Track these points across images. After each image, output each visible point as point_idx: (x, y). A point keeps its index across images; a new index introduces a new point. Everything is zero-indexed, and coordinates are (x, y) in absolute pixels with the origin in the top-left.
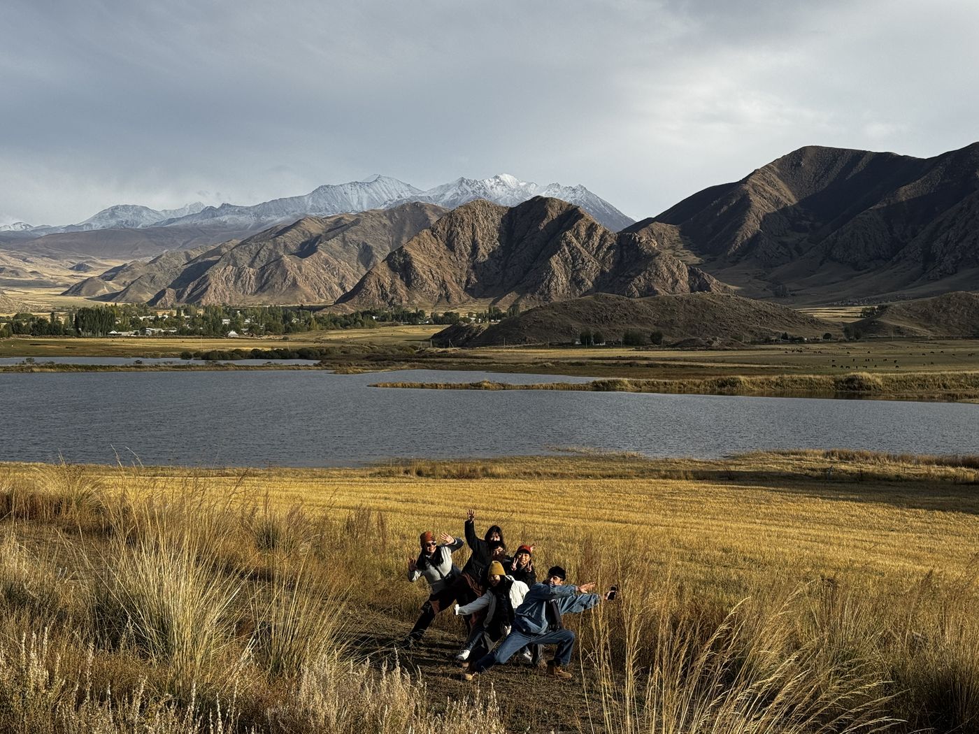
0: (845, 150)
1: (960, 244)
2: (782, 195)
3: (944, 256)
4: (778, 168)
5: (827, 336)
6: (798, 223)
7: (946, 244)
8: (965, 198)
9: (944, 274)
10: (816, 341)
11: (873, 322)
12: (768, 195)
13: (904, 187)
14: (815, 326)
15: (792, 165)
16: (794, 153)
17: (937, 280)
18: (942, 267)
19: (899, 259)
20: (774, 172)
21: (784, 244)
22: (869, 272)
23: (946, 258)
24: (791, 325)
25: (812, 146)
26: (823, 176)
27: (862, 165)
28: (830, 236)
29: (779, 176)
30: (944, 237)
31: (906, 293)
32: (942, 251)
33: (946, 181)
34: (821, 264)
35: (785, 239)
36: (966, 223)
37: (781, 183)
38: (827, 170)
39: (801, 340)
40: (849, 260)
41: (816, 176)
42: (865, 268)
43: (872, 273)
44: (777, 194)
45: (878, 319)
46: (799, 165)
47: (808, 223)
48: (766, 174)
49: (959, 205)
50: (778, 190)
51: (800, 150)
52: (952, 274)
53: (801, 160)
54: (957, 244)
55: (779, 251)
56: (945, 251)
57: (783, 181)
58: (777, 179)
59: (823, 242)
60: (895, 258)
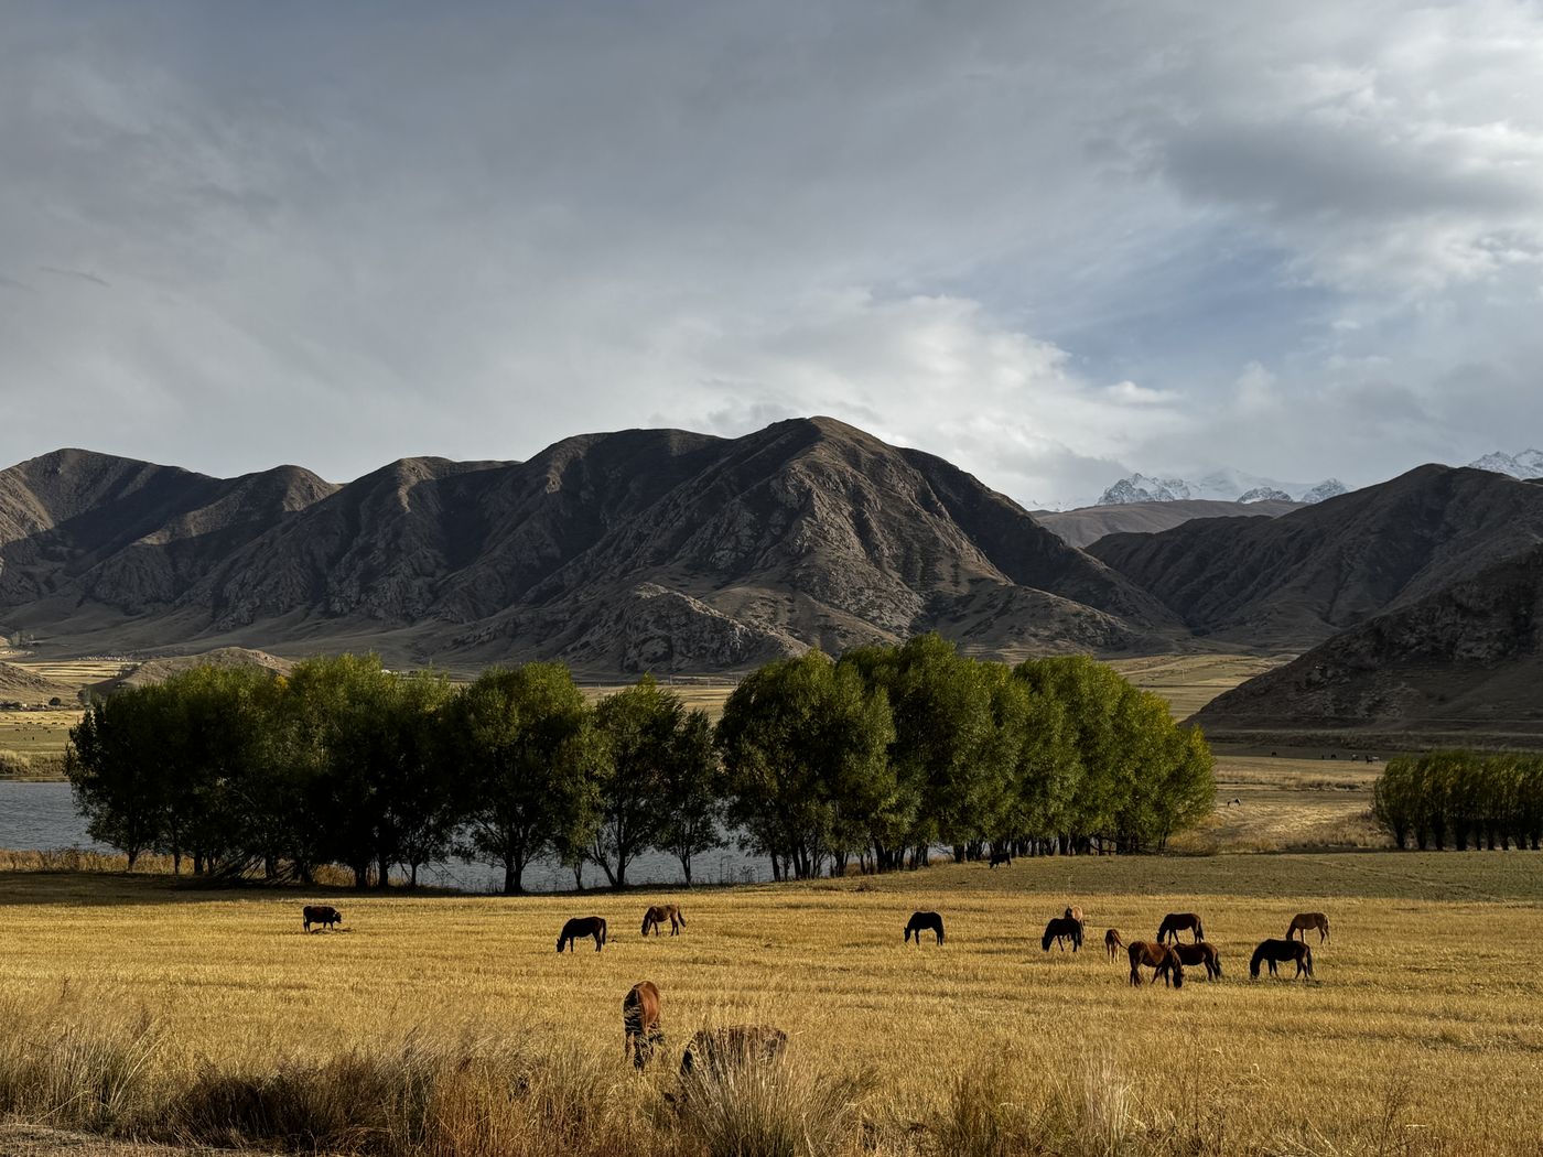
0: (120, 458)
1: (259, 588)
2: (30, 509)
3: (239, 601)
4: (25, 473)
5: (55, 702)
6: (51, 548)
7: (242, 585)
8: (268, 532)
9: (238, 624)
10: (37, 708)
11: (120, 683)
12: (10, 508)
13: (193, 513)
14: (41, 688)
15: (46, 471)
16: (50, 456)
17: (228, 631)
18: (235, 615)
19: (183, 603)
20: (21, 479)
21: (30, 576)
22: (144, 617)
23: (242, 604)
24: (7, 686)
25: (74, 449)
26: (88, 489)
27: (141, 479)
28: (93, 569)
29: (27, 484)
30: (240, 576)
31: (186, 646)
32: (237, 596)
33: (246, 509)
34: (80, 603)
35: (31, 569)
36: (267, 562)
37: (28, 494)
38: (95, 482)
39: (17, 707)
40: (117, 601)
41: (78, 488)
42: (138, 613)
43: (146, 620)
44: (23, 508)
45: (127, 680)
46: (55, 472)
47: (65, 549)
48: (8, 480)
49: (259, 540)
50: (24, 503)
51: (58, 452)
52: (247, 625)
53: (59, 466)
54: (255, 587)
55: (22, 584)
56: (240, 595)
57: (33, 491)
58: (24, 488)
59: (83, 575)
60: (177, 601)
